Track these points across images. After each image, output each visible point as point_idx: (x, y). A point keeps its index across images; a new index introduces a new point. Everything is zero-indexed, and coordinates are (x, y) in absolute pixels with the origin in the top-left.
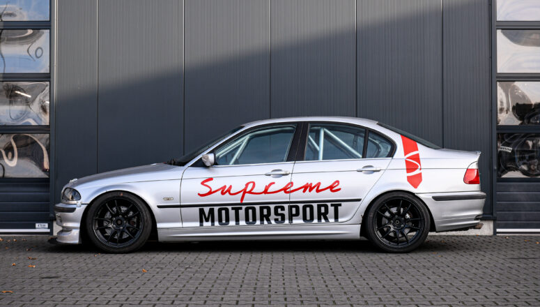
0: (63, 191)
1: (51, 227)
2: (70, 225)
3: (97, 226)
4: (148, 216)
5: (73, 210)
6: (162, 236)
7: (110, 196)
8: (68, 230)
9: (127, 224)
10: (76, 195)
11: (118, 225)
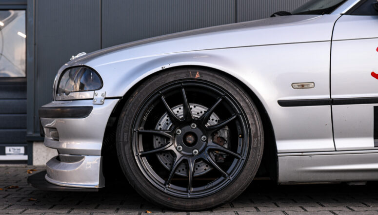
0: (56, 78)
1: (29, 152)
2: (77, 145)
3: (141, 149)
4: (259, 124)
5: (85, 112)
6: (286, 171)
7: (171, 78)
8: (76, 157)
9: (210, 142)
10: (93, 79)
11: (188, 146)
